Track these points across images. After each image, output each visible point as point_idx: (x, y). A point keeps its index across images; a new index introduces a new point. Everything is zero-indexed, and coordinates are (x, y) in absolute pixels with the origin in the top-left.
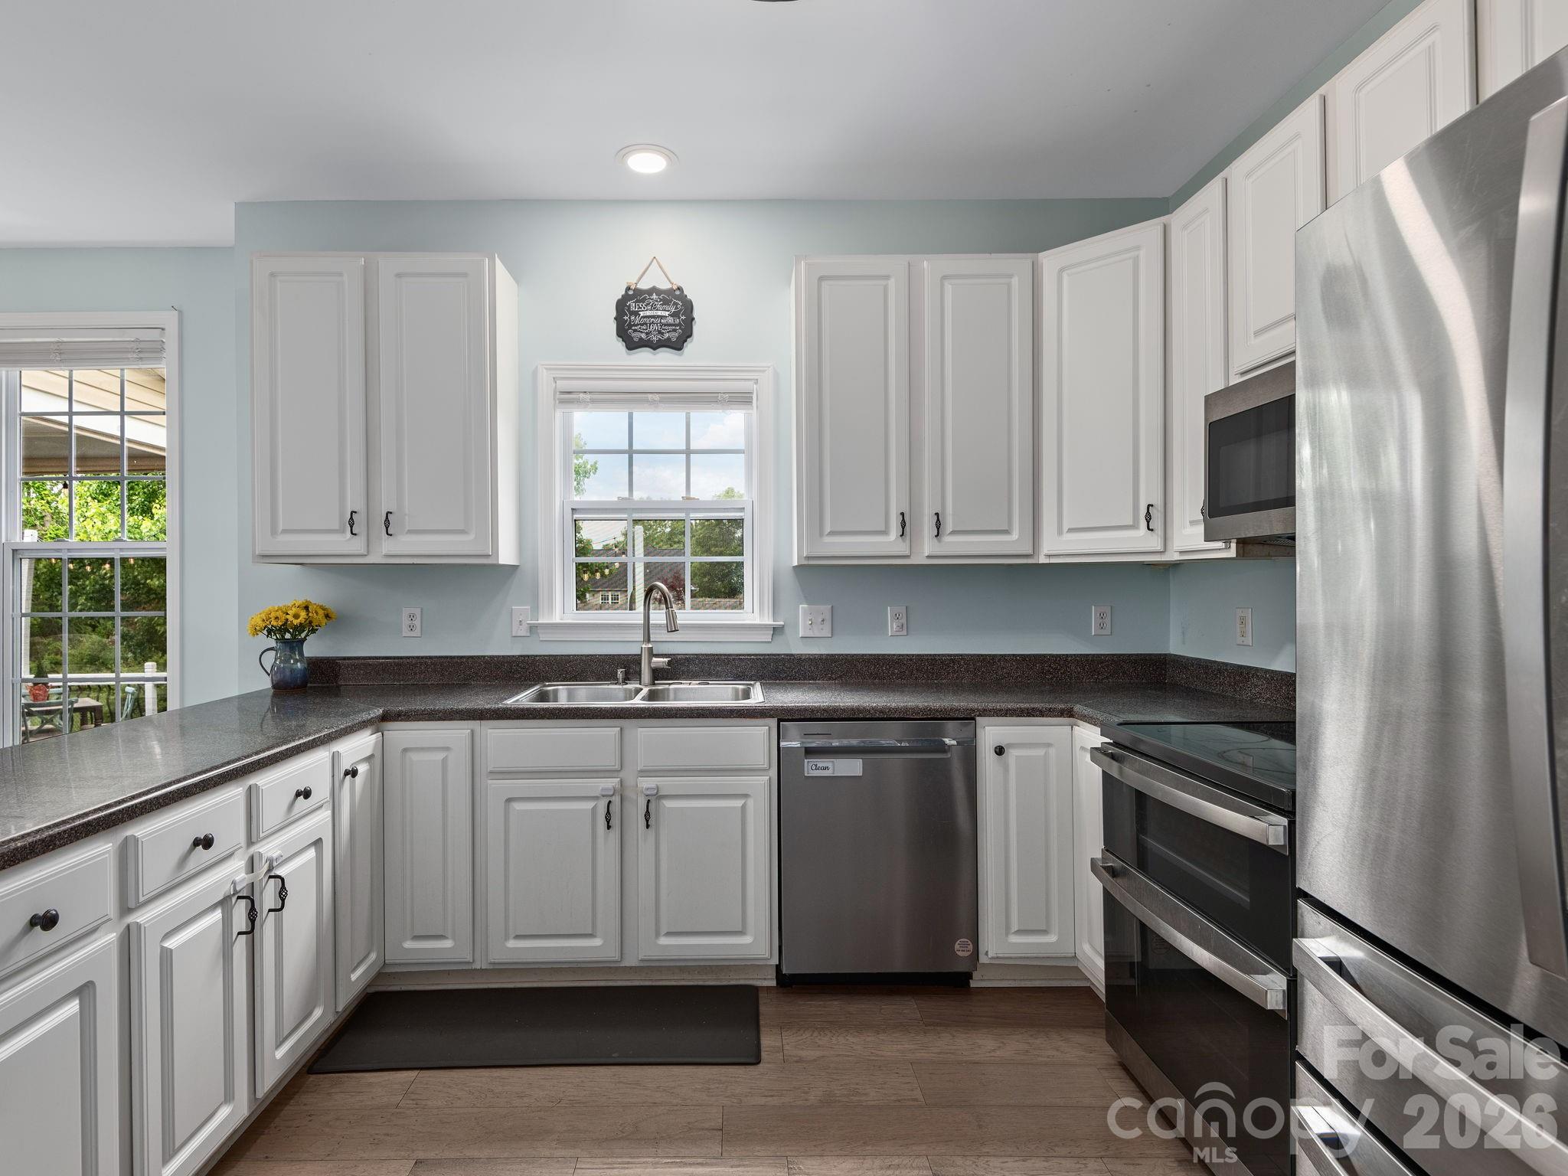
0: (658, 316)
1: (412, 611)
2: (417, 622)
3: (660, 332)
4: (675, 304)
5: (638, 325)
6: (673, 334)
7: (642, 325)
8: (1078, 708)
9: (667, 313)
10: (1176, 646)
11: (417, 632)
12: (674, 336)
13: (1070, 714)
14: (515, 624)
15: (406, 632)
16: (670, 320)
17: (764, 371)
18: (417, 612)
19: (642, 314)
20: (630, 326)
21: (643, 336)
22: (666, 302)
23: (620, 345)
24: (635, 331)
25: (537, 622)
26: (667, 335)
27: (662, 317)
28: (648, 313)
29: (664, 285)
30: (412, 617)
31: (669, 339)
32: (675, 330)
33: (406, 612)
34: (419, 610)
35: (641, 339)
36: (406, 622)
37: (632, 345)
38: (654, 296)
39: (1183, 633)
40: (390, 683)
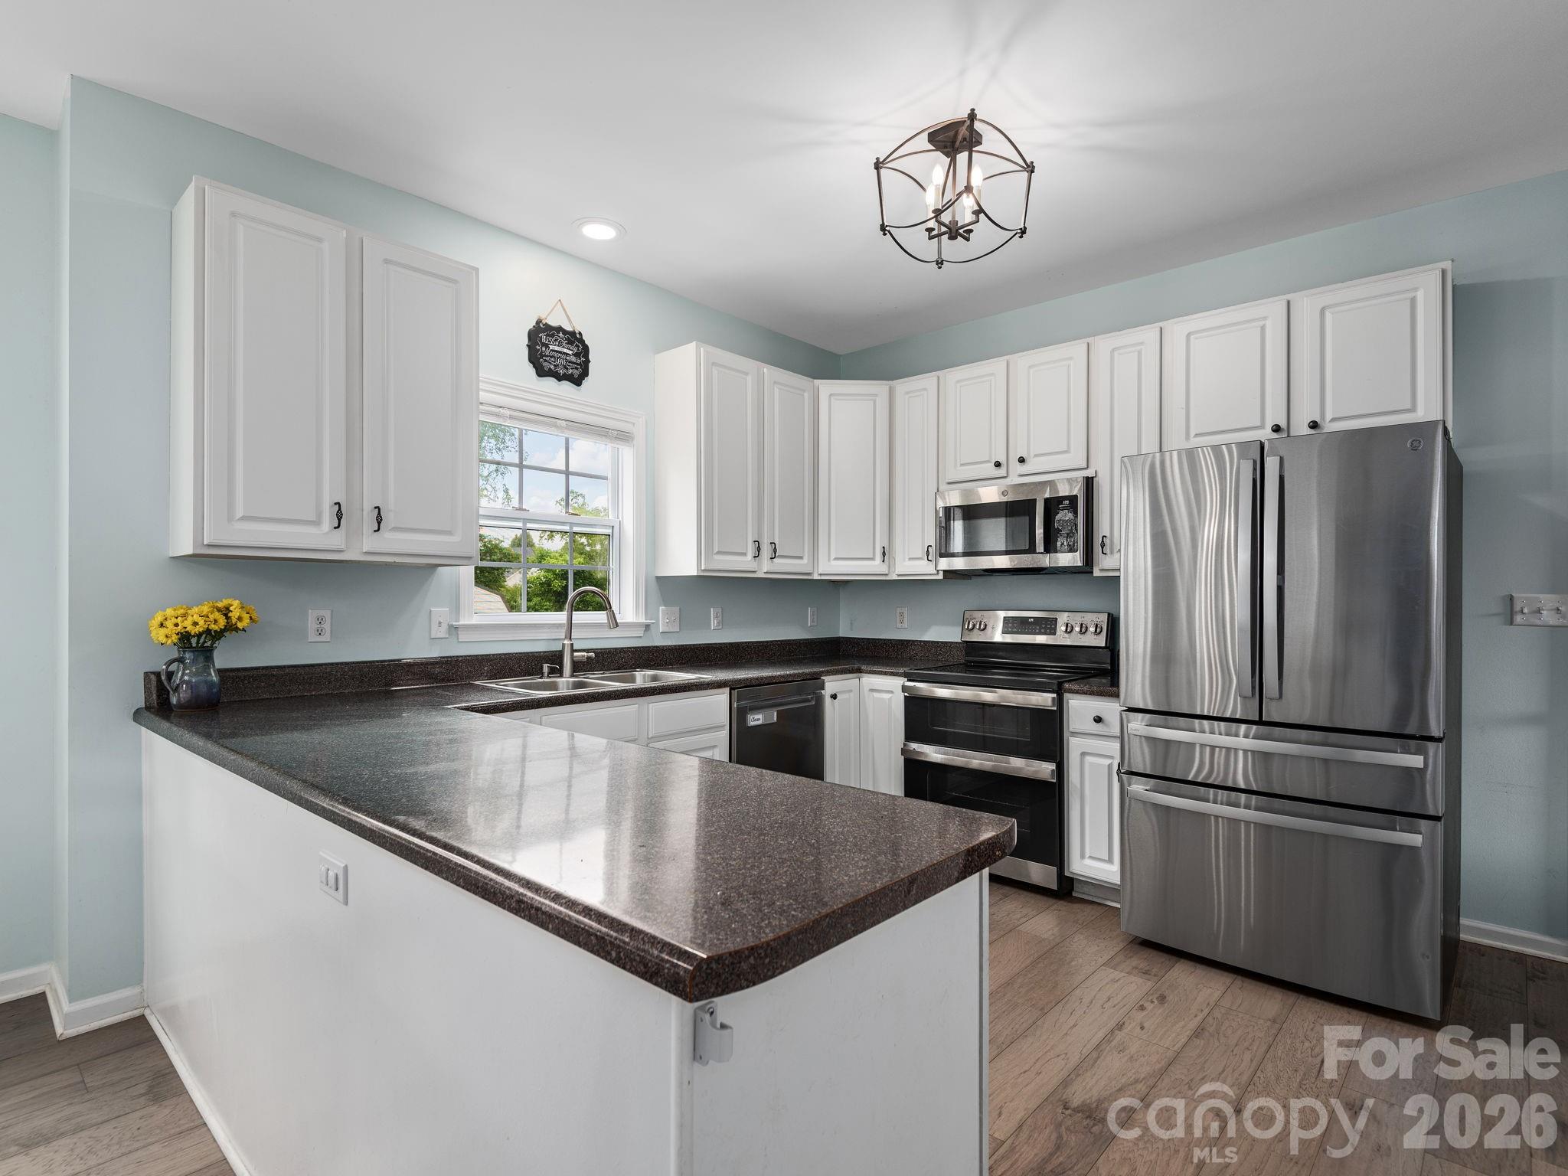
0: (564, 353)
1: (322, 613)
2: (327, 626)
3: (565, 367)
4: (577, 345)
5: (547, 356)
6: (575, 371)
7: (551, 357)
8: (863, 667)
9: (571, 352)
10: (844, 631)
11: (326, 637)
12: (576, 373)
13: (859, 671)
14: (435, 626)
15: (312, 637)
16: (573, 359)
17: (639, 417)
18: (327, 614)
19: (551, 347)
20: (542, 356)
21: (552, 367)
22: (570, 342)
23: (532, 371)
24: (546, 361)
25: (457, 623)
26: (571, 371)
27: (567, 354)
28: (556, 348)
29: (568, 328)
30: (320, 620)
31: (572, 374)
32: (577, 368)
33: (312, 615)
34: (329, 612)
35: (550, 369)
36: (312, 625)
37: (541, 372)
38: (561, 335)
39: (851, 624)
40: (299, 694)
